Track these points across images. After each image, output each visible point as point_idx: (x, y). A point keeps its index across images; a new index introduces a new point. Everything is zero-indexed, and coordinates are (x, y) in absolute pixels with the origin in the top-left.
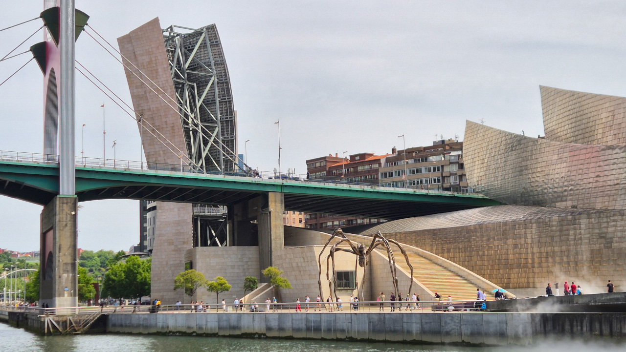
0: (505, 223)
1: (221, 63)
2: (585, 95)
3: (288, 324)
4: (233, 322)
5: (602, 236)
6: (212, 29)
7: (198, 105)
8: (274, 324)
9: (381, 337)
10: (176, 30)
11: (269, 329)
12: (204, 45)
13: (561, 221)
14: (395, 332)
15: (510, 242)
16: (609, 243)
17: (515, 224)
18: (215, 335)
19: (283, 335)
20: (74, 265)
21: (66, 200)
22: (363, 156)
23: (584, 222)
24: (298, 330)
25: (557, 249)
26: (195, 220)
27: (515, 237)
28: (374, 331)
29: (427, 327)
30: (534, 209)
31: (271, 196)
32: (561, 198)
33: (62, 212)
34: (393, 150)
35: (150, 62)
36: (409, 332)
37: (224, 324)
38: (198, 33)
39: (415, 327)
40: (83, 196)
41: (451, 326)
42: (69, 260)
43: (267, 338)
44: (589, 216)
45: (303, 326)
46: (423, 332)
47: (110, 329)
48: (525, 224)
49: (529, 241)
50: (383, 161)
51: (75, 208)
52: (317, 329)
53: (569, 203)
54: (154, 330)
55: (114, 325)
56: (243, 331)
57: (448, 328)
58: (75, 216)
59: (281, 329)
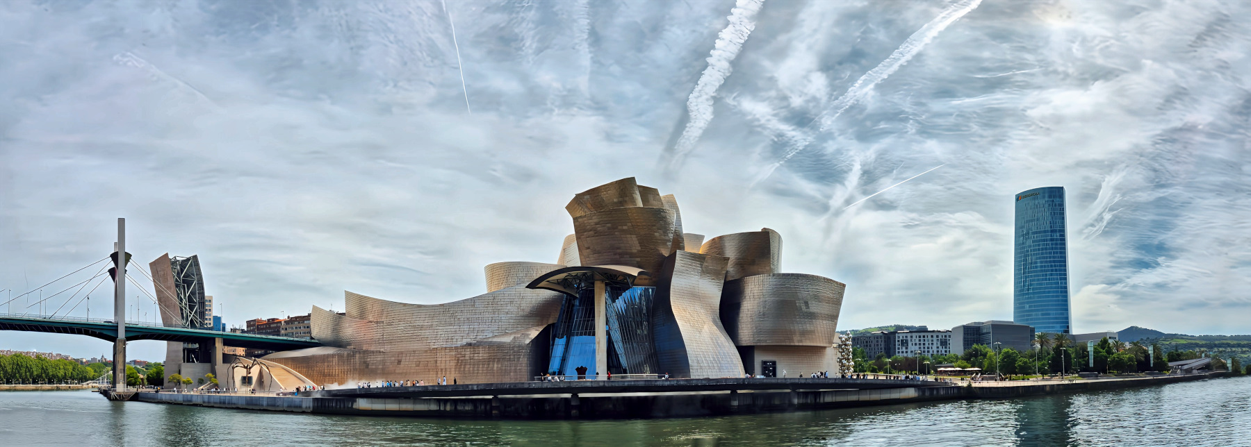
0: (324, 355)
1: (199, 275)
2: (362, 296)
3: (212, 400)
4: (189, 399)
5: (365, 362)
6: (195, 257)
7: (187, 295)
8: (206, 400)
9: (250, 407)
10: (178, 258)
11: (204, 402)
12: (191, 265)
13: (348, 355)
14: (256, 405)
15: (326, 364)
16: (367, 366)
17: (328, 356)
18: (181, 404)
19: (210, 405)
20: (124, 370)
21: (121, 340)
22: (273, 319)
23: (357, 355)
24: (215, 403)
25: (345, 368)
26: (184, 350)
27: (328, 362)
28: (247, 404)
29: (270, 403)
30: (337, 349)
31: (217, 340)
32: (349, 344)
33: (120, 346)
34: (288, 317)
35: (164, 274)
36: (262, 405)
37: (185, 399)
38: (188, 259)
39: (265, 403)
40: (129, 339)
41: (279, 403)
42: (122, 368)
43: (203, 406)
44: (360, 353)
45: (218, 401)
46: (268, 405)
47: (140, 399)
48: (333, 356)
49: (334, 364)
50: (283, 322)
51: (125, 344)
52: (224, 403)
53: (352, 347)
54: (156, 401)
55: (141, 398)
56: (194, 403)
57: (278, 404)
58: (125, 348)
59: (209, 402)
